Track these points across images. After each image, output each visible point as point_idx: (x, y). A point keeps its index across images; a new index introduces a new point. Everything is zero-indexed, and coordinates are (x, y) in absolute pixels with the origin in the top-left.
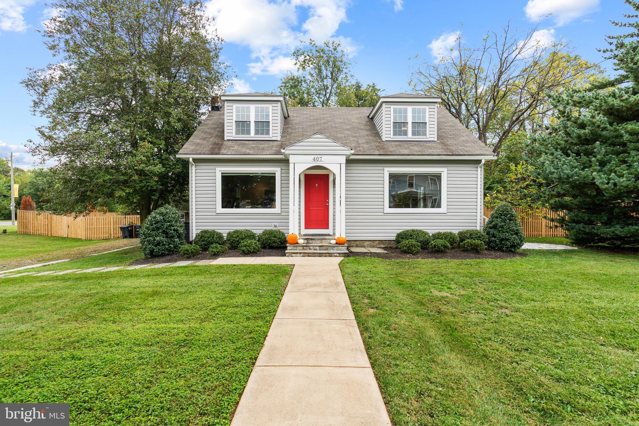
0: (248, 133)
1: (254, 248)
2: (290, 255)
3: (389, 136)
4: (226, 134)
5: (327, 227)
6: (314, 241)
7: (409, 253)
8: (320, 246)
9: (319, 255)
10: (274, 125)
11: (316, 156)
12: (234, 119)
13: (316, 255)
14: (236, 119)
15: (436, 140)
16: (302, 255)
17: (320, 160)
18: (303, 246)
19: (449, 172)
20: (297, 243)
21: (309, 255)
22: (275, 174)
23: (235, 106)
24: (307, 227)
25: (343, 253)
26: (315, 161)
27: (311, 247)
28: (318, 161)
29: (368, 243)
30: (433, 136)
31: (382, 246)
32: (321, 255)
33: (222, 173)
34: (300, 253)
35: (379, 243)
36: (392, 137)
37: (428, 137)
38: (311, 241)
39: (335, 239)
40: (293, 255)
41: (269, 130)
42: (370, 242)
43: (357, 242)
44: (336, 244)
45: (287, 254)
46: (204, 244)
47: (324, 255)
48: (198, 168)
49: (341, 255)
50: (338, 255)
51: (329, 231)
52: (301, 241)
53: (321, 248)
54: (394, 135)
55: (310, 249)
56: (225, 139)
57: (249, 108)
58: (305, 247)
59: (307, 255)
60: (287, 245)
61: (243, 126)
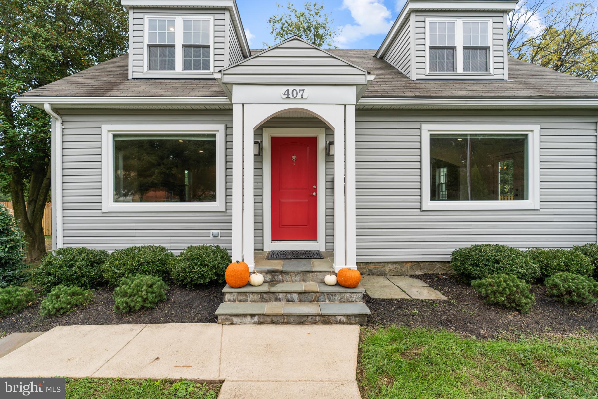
0: (172, 66)
1: (145, 300)
2: (227, 319)
3: (422, 71)
4: (131, 69)
5: (314, 237)
6: (288, 278)
7: (510, 309)
8: (300, 293)
9: (297, 319)
10: (218, 52)
11: (291, 88)
12: (147, 42)
13: (292, 319)
14: (149, 41)
15: (506, 78)
16: (256, 319)
17: (299, 96)
18: (261, 293)
19: (545, 132)
20: (249, 284)
21: (274, 319)
22: (214, 136)
23: (148, 17)
24: (275, 237)
25: (356, 316)
26: (288, 98)
27: (281, 296)
28: (295, 98)
29: (391, 266)
30: (501, 71)
31: (419, 273)
32: (304, 319)
33: (115, 136)
34: (252, 316)
35: (411, 267)
36: (428, 73)
37: (492, 72)
38: (280, 277)
39: (334, 273)
40: (235, 320)
41: (209, 61)
42: (395, 266)
43: (370, 265)
44: (338, 284)
45: (220, 319)
46: (49, 282)
47: (309, 319)
48: (67, 125)
49: (353, 320)
50: (344, 319)
51: (319, 245)
52: (257, 279)
53: (303, 297)
54: (431, 70)
55: (276, 301)
56: (130, 77)
57: (172, 23)
58: (265, 296)
59: (269, 319)
60: (225, 290)
61: (163, 55)
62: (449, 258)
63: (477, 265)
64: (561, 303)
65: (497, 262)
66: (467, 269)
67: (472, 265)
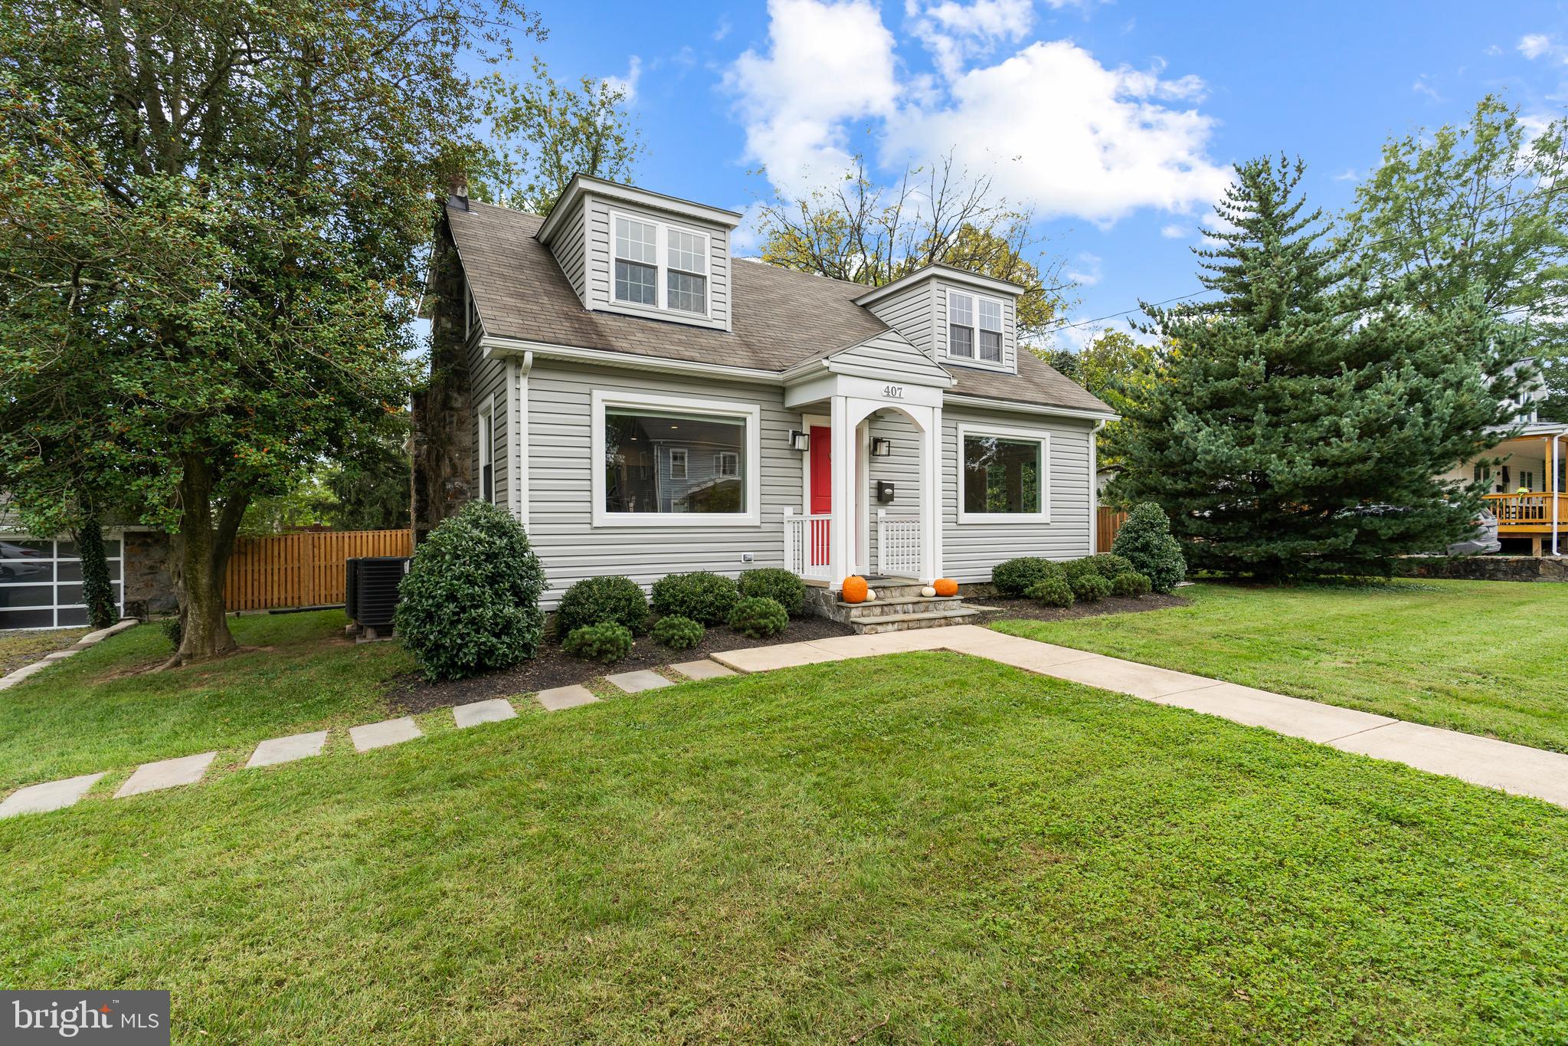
0: (651, 298)
4: (587, 293)
6: (888, 593)
8: (914, 603)
10: (717, 288)
11: (891, 385)
12: (614, 254)
13: (923, 624)
14: (618, 253)
18: (881, 606)
22: (745, 419)
23: (615, 214)
25: (969, 616)
28: (894, 396)
33: (608, 408)
34: (893, 623)
38: (884, 593)
39: (926, 586)
40: (880, 628)
41: (705, 300)
44: (937, 595)
49: (967, 620)
50: (960, 620)
52: (870, 594)
53: (916, 607)
55: (896, 612)
56: (588, 306)
57: (652, 230)
58: (886, 608)
59: (906, 625)
61: (635, 277)
62: (989, 578)
63: (1024, 576)
64: (1087, 600)
65: (1039, 571)
66: (1014, 581)
67: (1019, 576)
